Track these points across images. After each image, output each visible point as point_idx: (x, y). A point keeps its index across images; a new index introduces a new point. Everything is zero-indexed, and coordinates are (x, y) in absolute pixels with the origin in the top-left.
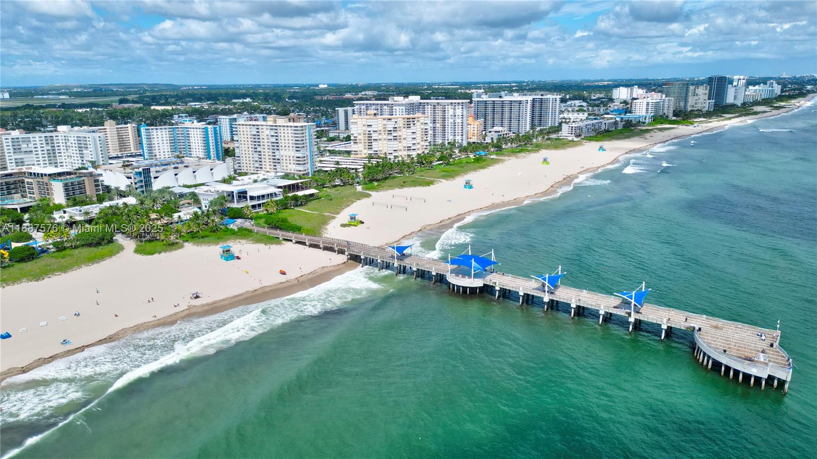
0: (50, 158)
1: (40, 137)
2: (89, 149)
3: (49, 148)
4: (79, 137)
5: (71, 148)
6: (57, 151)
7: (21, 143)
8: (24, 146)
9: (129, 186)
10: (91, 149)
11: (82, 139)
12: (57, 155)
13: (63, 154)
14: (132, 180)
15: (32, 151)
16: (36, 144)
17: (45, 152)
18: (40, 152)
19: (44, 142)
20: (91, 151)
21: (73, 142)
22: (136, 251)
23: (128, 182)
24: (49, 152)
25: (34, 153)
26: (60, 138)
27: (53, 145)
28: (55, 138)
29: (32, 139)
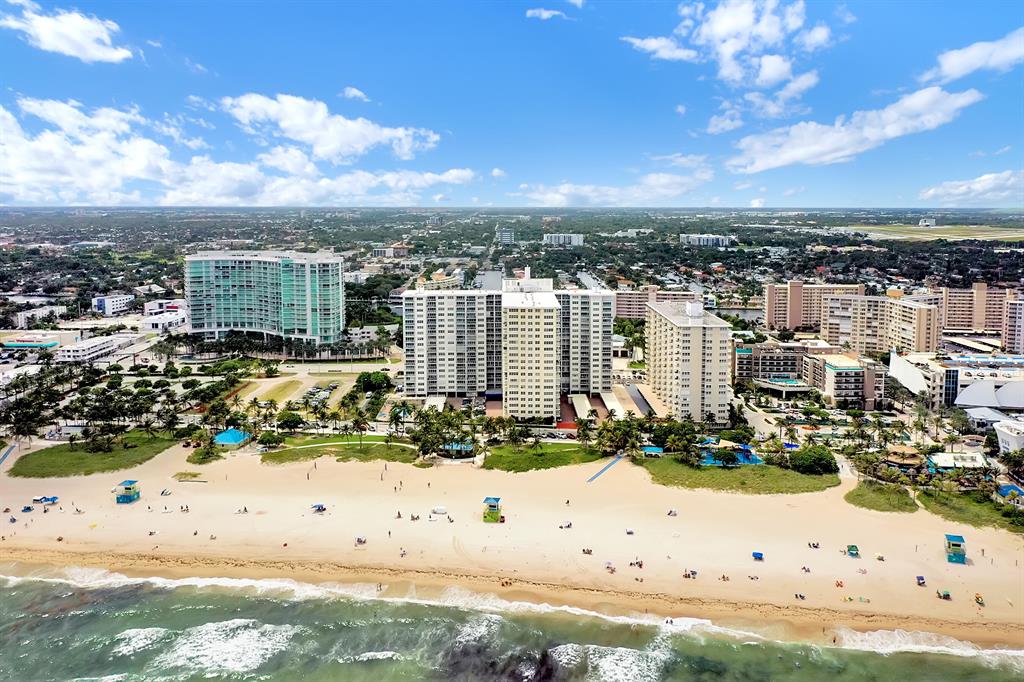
1: (863, 301)
3: (871, 315)
4: (905, 307)
5: (895, 320)
9: (924, 389)
11: (907, 310)
14: (931, 383)
15: (850, 317)
16: (857, 309)
17: (865, 320)
18: (859, 320)
19: (866, 307)
23: (924, 384)
24: (869, 320)
25: (852, 320)
26: (886, 305)
27: (876, 313)
28: (880, 304)
29: (853, 303)
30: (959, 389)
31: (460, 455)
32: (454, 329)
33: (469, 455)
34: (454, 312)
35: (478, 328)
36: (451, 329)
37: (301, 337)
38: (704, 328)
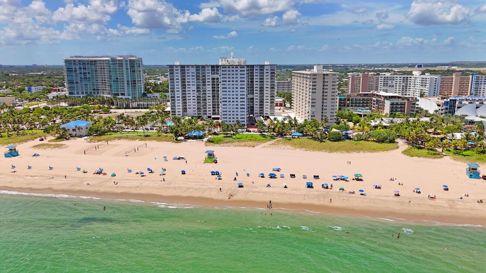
0: (403, 91)
1: (400, 77)
2: (427, 87)
3: (404, 85)
4: (423, 78)
5: (417, 86)
6: (408, 87)
7: (388, 81)
8: (390, 82)
9: (436, 111)
10: (428, 87)
11: (424, 79)
12: (408, 89)
13: (411, 89)
14: (440, 108)
15: (393, 86)
16: (397, 82)
17: (401, 87)
18: (398, 87)
19: (402, 81)
20: (427, 88)
21: (419, 81)
22: (405, 152)
23: (437, 108)
24: (403, 87)
25: (394, 87)
26: (412, 79)
27: (407, 83)
28: (409, 79)
29: (395, 78)
30: (456, 109)
31: (195, 138)
32: (195, 83)
33: (201, 138)
34: (195, 74)
35: (207, 83)
36: (193, 83)
37: (122, 97)
38: (324, 75)
